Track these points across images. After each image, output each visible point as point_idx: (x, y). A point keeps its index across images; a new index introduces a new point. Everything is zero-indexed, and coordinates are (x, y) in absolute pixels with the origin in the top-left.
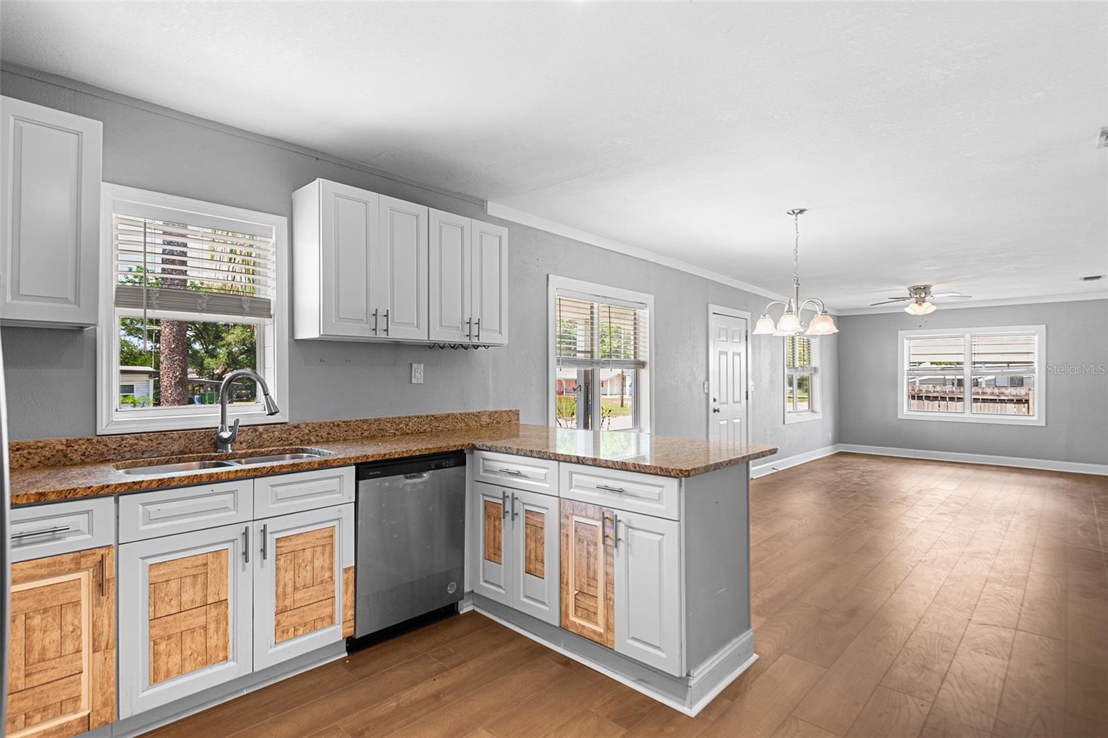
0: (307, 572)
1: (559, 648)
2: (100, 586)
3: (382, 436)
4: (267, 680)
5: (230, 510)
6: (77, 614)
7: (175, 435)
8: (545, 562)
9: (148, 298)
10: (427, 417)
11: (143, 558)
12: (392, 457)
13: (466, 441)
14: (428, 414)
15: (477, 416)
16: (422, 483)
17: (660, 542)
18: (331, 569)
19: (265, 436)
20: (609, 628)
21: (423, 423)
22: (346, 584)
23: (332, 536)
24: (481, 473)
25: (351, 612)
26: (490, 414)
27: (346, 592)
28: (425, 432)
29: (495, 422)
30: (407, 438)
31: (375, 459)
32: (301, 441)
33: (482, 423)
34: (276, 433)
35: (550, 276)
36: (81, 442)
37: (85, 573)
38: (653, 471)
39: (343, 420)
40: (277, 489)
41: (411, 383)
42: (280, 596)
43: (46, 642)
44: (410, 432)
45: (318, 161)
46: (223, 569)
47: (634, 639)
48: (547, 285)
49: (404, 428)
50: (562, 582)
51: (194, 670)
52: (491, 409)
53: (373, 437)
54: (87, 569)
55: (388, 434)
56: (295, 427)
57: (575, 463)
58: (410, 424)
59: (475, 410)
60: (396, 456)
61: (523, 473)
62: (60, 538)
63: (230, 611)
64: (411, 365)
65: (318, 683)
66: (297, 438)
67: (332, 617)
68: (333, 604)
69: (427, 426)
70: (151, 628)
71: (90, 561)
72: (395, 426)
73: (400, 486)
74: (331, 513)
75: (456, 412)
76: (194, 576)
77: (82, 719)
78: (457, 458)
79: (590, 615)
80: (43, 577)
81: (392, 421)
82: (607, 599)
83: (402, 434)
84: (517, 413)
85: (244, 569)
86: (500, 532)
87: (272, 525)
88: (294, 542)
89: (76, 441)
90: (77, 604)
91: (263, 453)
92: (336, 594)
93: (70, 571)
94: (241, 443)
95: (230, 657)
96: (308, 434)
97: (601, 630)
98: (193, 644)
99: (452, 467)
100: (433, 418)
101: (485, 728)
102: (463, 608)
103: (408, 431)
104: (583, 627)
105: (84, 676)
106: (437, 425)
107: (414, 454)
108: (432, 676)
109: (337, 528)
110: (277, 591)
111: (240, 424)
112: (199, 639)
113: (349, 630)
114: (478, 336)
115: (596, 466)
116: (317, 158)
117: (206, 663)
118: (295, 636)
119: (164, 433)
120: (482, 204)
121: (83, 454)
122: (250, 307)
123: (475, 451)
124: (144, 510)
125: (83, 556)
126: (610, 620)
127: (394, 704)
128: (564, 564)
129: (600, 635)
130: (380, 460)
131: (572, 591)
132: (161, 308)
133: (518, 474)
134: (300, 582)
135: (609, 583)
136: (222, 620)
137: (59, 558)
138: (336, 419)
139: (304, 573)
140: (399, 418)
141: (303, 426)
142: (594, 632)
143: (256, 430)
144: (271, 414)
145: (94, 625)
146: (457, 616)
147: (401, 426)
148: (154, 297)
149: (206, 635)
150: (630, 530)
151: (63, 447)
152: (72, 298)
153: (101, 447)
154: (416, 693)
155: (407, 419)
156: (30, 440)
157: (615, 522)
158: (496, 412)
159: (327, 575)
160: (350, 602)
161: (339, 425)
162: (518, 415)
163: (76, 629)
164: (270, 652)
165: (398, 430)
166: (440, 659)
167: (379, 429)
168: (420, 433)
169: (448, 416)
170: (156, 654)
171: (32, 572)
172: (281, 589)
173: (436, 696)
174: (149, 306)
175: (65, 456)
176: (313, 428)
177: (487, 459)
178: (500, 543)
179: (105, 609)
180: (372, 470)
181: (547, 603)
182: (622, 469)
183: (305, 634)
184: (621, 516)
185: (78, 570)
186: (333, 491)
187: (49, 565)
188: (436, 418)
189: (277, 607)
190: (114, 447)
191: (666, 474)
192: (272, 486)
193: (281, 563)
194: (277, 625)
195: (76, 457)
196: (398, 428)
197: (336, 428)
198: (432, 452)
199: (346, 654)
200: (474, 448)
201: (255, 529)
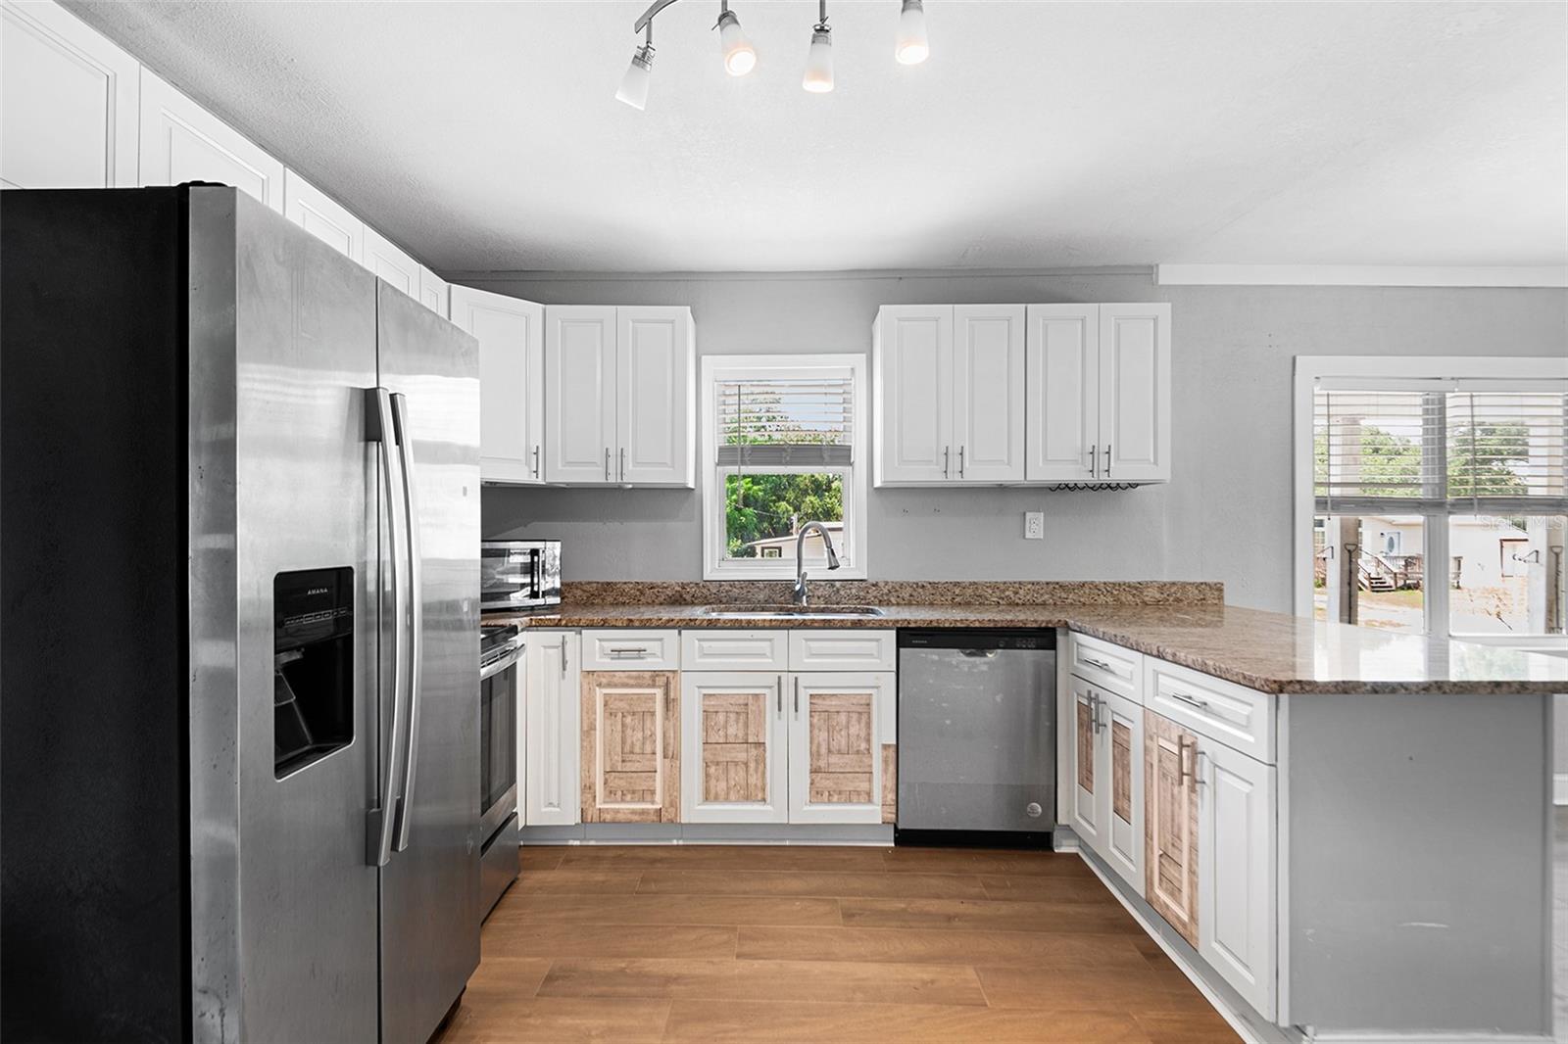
0: (841, 736)
1: (1157, 935)
2: (669, 703)
3: (980, 604)
4: (808, 840)
5: (768, 657)
6: (653, 723)
7: (761, 585)
8: (1132, 800)
9: (742, 456)
10: (1047, 583)
11: (699, 687)
12: (941, 626)
13: (1063, 617)
14: (1048, 580)
15: (1136, 588)
16: (985, 663)
17: (1248, 795)
18: (868, 741)
19: (842, 593)
20: (1193, 917)
21: (1041, 592)
22: (886, 761)
23: (868, 705)
24: (1075, 663)
25: (891, 796)
26: (1162, 587)
27: (885, 771)
28: (1044, 604)
29: (1171, 599)
30: (1019, 608)
31: (918, 625)
32: (880, 601)
33: (1146, 599)
34: (854, 591)
35: (1298, 358)
36: (691, 585)
37: (659, 690)
38: (1235, 678)
39: (931, 581)
40: (812, 644)
41: (1024, 537)
42: (815, 755)
43: (634, 739)
44: (1020, 602)
45: (901, 281)
46: (761, 713)
47: (1221, 943)
48: (1293, 375)
49: (1012, 596)
50: (1148, 835)
51: (737, 801)
52: (1166, 579)
53: (968, 604)
54: (660, 687)
55: (986, 602)
56: (873, 585)
57: (1155, 656)
58: (1021, 592)
59: (1133, 579)
60: (947, 625)
61: (1112, 667)
62: (642, 658)
63: (768, 754)
64: (1024, 514)
65: (850, 860)
66: (875, 597)
67: (869, 794)
68: (870, 781)
69: (1046, 596)
70: (704, 750)
71: (661, 681)
72: (998, 594)
73: (954, 663)
74: (869, 679)
75: (1098, 579)
76: (737, 713)
77: (656, 810)
78: (1045, 638)
79: (1175, 892)
80: (632, 686)
81: (995, 586)
82: (1192, 872)
83: (1010, 604)
84: (1219, 588)
85: (779, 718)
86: (1092, 748)
87: (803, 679)
88: (828, 702)
89: (688, 584)
90: (653, 714)
91: (835, 609)
92: (874, 770)
93: (649, 686)
94: (819, 598)
95: (768, 800)
96: (887, 595)
97: (1185, 918)
98: (737, 776)
99: (1032, 649)
100: (1057, 586)
101: (975, 969)
102: (1061, 846)
103: (1017, 601)
104: (1167, 906)
105: (658, 776)
106: (1064, 595)
107: (972, 625)
108: (963, 898)
109: (874, 698)
110: (811, 748)
111: (807, 578)
112: (742, 773)
113: (890, 815)
114: (1108, 471)
115: (1176, 663)
116: (901, 278)
117: (747, 798)
118: (830, 802)
119: (752, 582)
120: (1149, 271)
121: (693, 596)
122: (830, 456)
123: (1070, 632)
124: (700, 645)
125: (657, 675)
126: (1194, 905)
127: (903, 906)
128: (1149, 808)
129: (1184, 925)
130: (926, 628)
131: (1157, 852)
132: (753, 463)
133: (1104, 667)
134: (834, 745)
135: (1193, 848)
136: (761, 761)
137: (641, 673)
138: (922, 579)
139: (839, 737)
140: (1005, 583)
141: (881, 584)
142: (1178, 918)
143: (833, 586)
144: (831, 568)
145: (664, 736)
146: (1049, 853)
147: (1007, 593)
148: (746, 454)
149: (747, 771)
150: (1217, 769)
151: (679, 589)
152: (669, 463)
153: (705, 591)
154: (933, 906)
155: (1017, 585)
156: (659, 581)
157: (1195, 753)
158: (1174, 584)
159: (863, 746)
160: (891, 784)
161: (923, 586)
162: (1220, 590)
163: (653, 734)
164: (805, 808)
165: (1003, 599)
166: (987, 886)
167: (975, 595)
168: (1037, 604)
169: (1083, 585)
170: (707, 775)
171: (626, 680)
172: (814, 748)
173: (949, 918)
174: (743, 463)
175: (681, 596)
176: (893, 587)
177: (1082, 645)
178: (1091, 765)
179: (671, 723)
180: (915, 637)
181: (1135, 861)
182: (1202, 671)
183: (839, 802)
184: (1203, 744)
185: (654, 686)
186: (871, 655)
187: (638, 678)
188: (1062, 586)
189: (811, 765)
190: (714, 591)
191: (1248, 684)
192: (807, 640)
193: (815, 720)
194: (812, 784)
195: (688, 597)
196: (1003, 596)
197: (921, 590)
198: (999, 625)
199: (893, 845)
200: (1067, 627)
201: (788, 680)
